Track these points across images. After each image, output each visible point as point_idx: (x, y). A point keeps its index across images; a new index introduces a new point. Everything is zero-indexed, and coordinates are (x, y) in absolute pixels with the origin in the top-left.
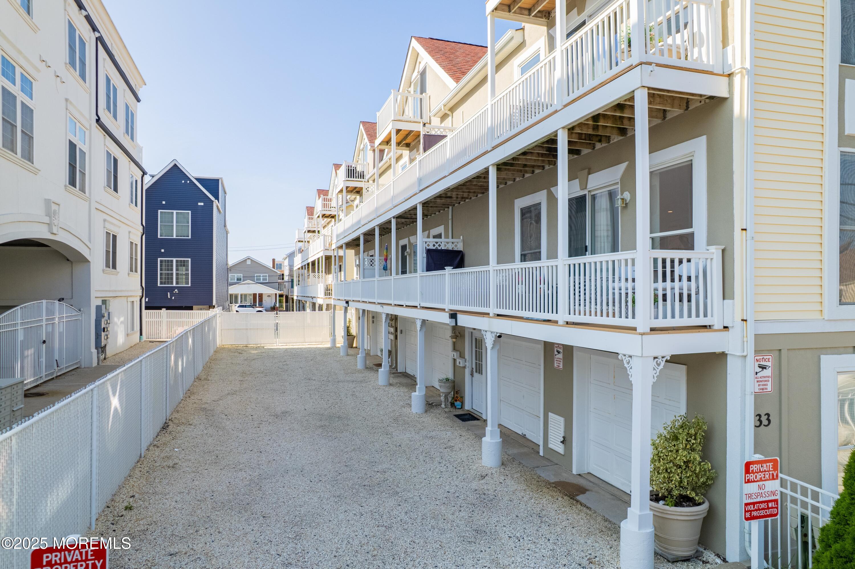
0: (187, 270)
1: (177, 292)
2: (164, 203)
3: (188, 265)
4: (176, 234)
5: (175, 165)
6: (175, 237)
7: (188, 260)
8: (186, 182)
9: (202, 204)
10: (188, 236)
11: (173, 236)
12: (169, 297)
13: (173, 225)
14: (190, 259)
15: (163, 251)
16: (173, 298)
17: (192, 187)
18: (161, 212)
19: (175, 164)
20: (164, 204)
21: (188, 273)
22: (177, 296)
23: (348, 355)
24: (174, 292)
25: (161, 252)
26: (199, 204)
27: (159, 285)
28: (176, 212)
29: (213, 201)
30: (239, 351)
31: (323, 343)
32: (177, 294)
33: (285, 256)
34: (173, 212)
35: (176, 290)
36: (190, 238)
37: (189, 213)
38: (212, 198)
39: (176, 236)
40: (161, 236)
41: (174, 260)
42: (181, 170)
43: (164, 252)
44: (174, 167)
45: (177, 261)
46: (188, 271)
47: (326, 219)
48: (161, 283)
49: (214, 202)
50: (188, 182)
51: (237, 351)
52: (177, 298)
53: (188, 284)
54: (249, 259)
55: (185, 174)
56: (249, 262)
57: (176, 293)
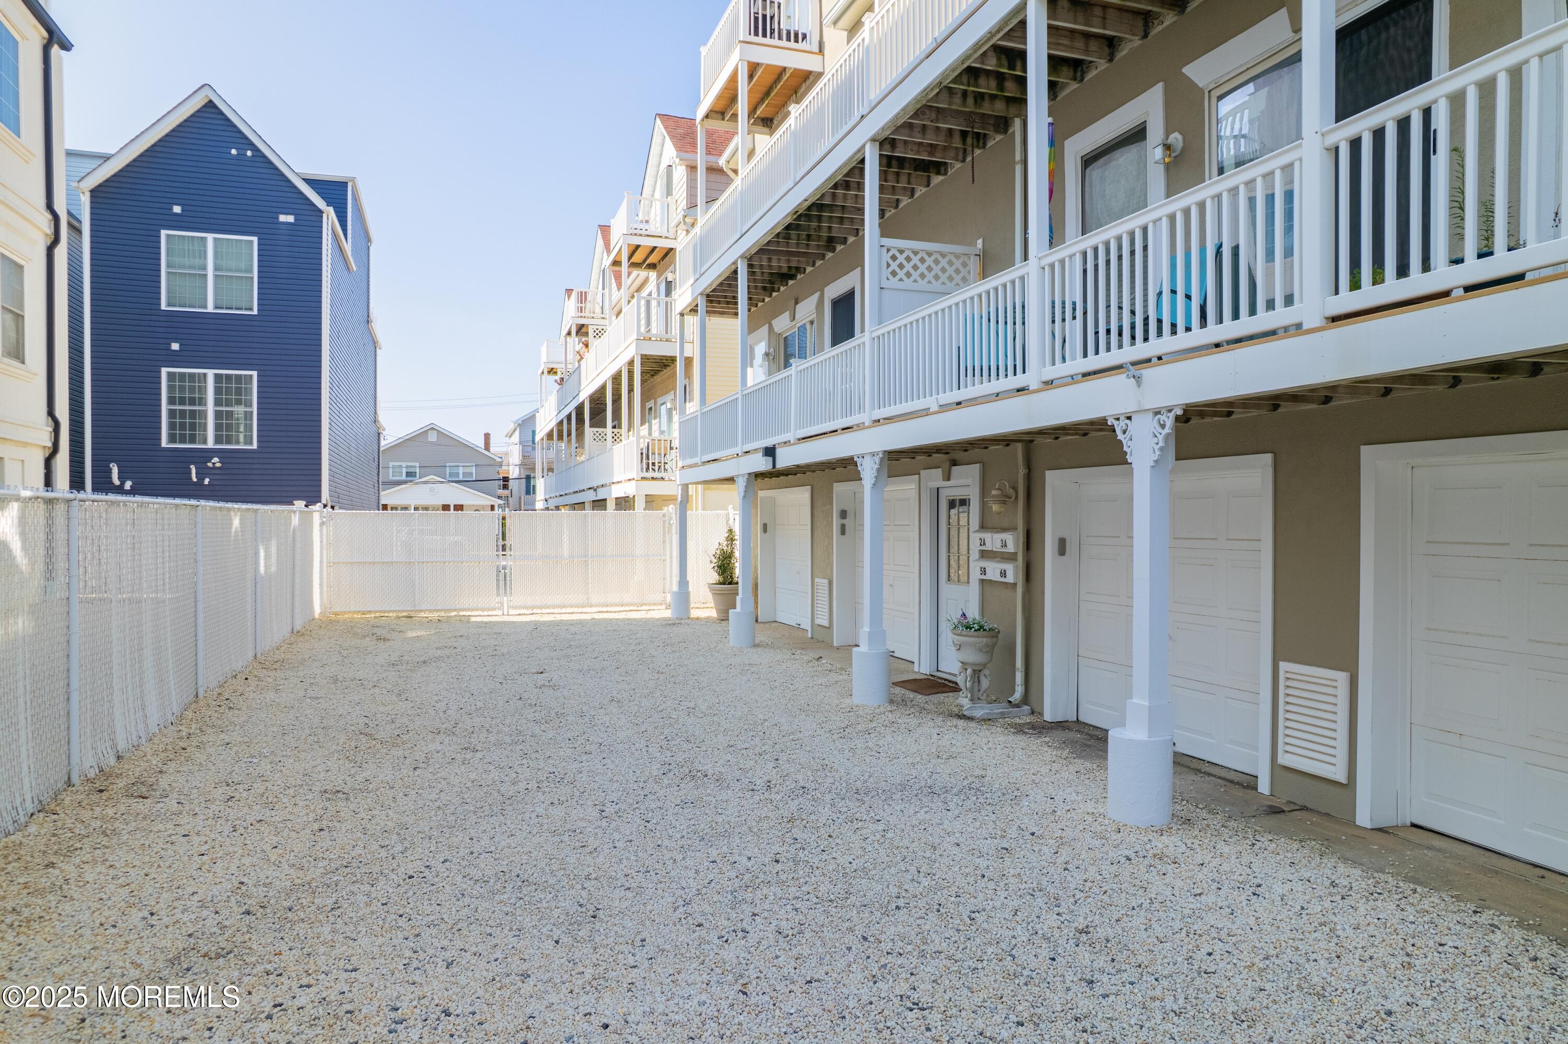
0: (249, 404)
1: (218, 465)
2: (177, 209)
3: (251, 389)
4: (216, 300)
5: (210, 104)
6: (210, 309)
7: (251, 376)
8: (241, 155)
9: (290, 219)
10: (251, 309)
11: (206, 307)
12: (195, 479)
13: (205, 276)
14: (254, 374)
15: (175, 346)
16: (207, 481)
17: (262, 170)
18: (168, 236)
19: (211, 101)
20: (177, 214)
21: (252, 412)
22: (217, 477)
23: (756, 646)
24: (210, 465)
25: (169, 349)
26: (283, 218)
27: (164, 443)
28: (215, 239)
29: (321, 212)
30: (379, 632)
31: (644, 608)
32: (217, 472)
33: (512, 426)
34: (204, 240)
35: (216, 460)
36: (255, 312)
37: (252, 242)
38: (320, 203)
39: (216, 308)
40: (169, 305)
41: (211, 373)
42: (228, 120)
43: (181, 350)
44: (207, 110)
45: (218, 378)
46: (251, 406)
47: (635, 272)
48: (172, 439)
49: (325, 216)
50: (249, 153)
51: (375, 630)
52: (216, 483)
53: (251, 443)
54: (433, 429)
55: (240, 132)
56: (433, 437)
57: (214, 468)
